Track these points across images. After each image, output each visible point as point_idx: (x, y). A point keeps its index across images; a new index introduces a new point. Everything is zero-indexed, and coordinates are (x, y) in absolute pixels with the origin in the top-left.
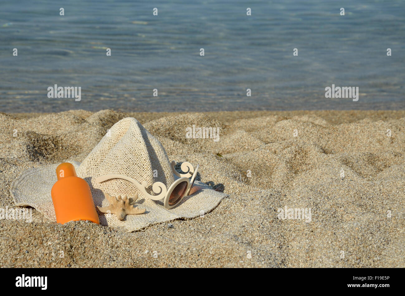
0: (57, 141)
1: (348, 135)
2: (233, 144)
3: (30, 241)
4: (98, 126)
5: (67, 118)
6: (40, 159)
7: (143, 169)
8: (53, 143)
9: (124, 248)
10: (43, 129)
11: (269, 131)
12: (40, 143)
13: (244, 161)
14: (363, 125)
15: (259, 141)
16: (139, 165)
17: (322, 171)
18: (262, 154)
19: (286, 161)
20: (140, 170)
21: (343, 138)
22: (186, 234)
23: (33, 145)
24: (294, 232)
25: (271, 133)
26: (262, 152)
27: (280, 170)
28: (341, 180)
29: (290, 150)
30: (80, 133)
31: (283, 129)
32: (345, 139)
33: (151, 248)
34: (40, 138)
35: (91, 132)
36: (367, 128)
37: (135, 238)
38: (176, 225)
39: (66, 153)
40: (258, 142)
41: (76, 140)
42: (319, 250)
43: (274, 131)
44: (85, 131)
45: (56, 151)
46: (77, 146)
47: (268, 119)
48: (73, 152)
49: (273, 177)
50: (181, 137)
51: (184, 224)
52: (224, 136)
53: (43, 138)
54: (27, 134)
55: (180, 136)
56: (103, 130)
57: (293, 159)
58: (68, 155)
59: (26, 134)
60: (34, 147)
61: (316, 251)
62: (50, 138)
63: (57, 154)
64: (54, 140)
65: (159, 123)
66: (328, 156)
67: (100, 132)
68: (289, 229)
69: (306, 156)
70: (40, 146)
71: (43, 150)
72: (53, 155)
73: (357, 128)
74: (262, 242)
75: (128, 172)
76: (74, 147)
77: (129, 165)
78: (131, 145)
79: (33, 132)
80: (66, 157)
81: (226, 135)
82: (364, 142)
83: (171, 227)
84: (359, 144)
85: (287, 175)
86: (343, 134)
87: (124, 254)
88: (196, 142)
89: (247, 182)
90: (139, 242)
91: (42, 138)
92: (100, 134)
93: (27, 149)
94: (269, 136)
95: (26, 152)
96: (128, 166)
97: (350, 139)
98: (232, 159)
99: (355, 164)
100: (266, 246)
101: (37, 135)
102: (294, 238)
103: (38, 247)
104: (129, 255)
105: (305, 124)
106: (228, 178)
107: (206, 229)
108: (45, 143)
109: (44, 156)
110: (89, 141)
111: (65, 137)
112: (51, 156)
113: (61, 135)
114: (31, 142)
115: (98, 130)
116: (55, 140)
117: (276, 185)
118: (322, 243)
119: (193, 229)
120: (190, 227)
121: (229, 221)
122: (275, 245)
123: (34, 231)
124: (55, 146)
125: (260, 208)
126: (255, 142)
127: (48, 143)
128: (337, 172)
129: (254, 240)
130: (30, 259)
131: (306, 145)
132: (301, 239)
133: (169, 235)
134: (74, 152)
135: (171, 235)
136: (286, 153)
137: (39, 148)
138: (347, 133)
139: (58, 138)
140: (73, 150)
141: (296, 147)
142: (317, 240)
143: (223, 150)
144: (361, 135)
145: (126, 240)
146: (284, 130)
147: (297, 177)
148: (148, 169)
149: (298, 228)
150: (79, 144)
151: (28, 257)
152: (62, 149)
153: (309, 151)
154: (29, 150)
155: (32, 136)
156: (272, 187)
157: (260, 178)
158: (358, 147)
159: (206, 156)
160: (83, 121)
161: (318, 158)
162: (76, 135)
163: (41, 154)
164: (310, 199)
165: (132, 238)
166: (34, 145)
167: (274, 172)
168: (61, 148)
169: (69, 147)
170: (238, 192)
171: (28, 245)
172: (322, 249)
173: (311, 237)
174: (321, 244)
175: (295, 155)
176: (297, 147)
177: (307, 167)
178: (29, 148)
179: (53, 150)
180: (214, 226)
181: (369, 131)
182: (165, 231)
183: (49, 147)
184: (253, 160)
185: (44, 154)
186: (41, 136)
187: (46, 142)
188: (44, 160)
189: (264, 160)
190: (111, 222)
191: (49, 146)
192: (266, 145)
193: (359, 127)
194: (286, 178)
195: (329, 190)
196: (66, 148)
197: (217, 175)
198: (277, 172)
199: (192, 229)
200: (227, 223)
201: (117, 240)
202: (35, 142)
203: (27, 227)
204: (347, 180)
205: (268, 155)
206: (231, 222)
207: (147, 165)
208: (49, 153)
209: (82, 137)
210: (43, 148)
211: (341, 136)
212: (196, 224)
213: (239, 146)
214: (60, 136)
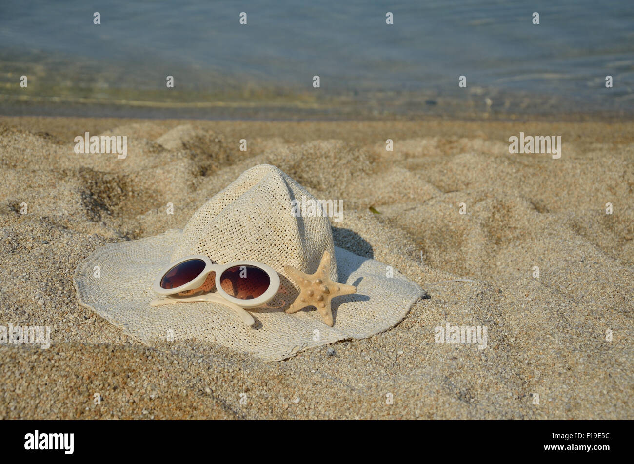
0: (125, 183)
1: (563, 178)
2: (390, 190)
3: (106, 380)
4: (186, 160)
5: (137, 145)
6: (103, 216)
7: (286, 255)
8: (119, 187)
9: (257, 393)
10: (100, 160)
11: (442, 170)
12: (100, 187)
13: (415, 222)
14: (585, 162)
15: (431, 187)
16: (279, 247)
17: (545, 244)
18: (441, 210)
19: (481, 224)
20: (282, 255)
21: (555, 182)
22: (359, 368)
23: (90, 190)
24: (537, 367)
25: (447, 173)
26: (441, 206)
27: (473, 239)
28: (581, 263)
29: (485, 205)
30: (159, 171)
31: (465, 166)
32: (558, 185)
33: (304, 393)
34: (99, 178)
35: (177, 169)
36: (592, 168)
37: (275, 375)
38: (340, 351)
39: (139, 202)
40: (428, 188)
41: (153, 181)
42: (588, 406)
43: (451, 170)
44: (167, 167)
45: (124, 200)
46: (156, 191)
47: (424, 142)
48: (150, 201)
49: (463, 251)
50: (312, 179)
51: (353, 348)
52: (374, 176)
53: (104, 179)
54: (80, 173)
55: (310, 176)
56: (194, 166)
57: (491, 220)
58: (142, 206)
59: (77, 172)
60: (92, 194)
61: (583, 406)
62: (114, 179)
63: (126, 205)
64: (120, 181)
65: (279, 157)
66: (547, 218)
67: (189, 170)
68: (527, 361)
69: (508, 215)
70: (100, 192)
71: (104, 198)
72: (120, 206)
73: (576, 167)
74: (489, 388)
75: (262, 257)
76: (151, 192)
77: (264, 246)
78: (269, 212)
79: (88, 168)
80: (140, 210)
81: (377, 174)
82: (588, 189)
83: (333, 354)
84: (579, 193)
85: (485, 247)
86: (555, 176)
87: (259, 404)
88: (334, 186)
89: (427, 261)
90: (283, 382)
91: (102, 178)
92: (190, 172)
93: (83, 199)
94: (444, 178)
95: (82, 205)
96: (261, 248)
97: (565, 184)
98: (396, 219)
99: (589, 231)
100: (497, 397)
101: (94, 173)
102: (540, 378)
103: (119, 390)
104: (268, 406)
105: (498, 160)
106: (402, 257)
107: (390, 358)
108: (107, 187)
109: (107, 210)
110: (174, 184)
111: (136, 176)
112: (117, 208)
113: (131, 173)
114: (87, 186)
115: (187, 167)
116: (122, 182)
117: (472, 264)
118: (591, 393)
119: (369, 359)
120: (363, 354)
121: (424, 342)
122: (511, 395)
123: (110, 361)
124: (122, 191)
125: (474, 322)
126: (425, 188)
127: (111, 187)
128: (571, 248)
129: (476, 383)
130: (106, 412)
131: (508, 198)
132: (552, 383)
133: (330, 369)
134: (152, 201)
135: (333, 370)
136: (478, 210)
137: (99, 196)
138: (562, 175)
139: (126, 178)
140: (149, 197)
141: (493, 201)
142: (581, 387)
143: (376, 200)
144: (582, 178)
145: (261, 378)
146: (466, 168)
147: (501, 251)
148: (294, 256)
149: (543, 361)
150: (158, 188)
151: (103, 408)
152: (133, 196)
153: (514, 207)
154: (85, 201)
155: (88, 176)
156: (466, 268)
157: (445, 253)
158: (578, 196)
159: (361, 217)
160: (160, 149)
161: (529, 219)
162: (154, 174)
163: (103, 206)
164: (549, 303)
165: (271, 374)
166: (92, 191)
167: (463, 241)
168: (130, 194)
169: (143, 193)
170: (420, 281)
171: (102, 386)
172: (594, 405)
173: (569, 380)
174: (589, 393)
175: (493, 213)
176: (495, 201)
177: (513, 233)
178: (85, 198)
179: (119, 198)
180: (401, 353)
181: (594, 172)
182: (322, 361)
183: (113, 194)
184: (429, 221)
185: (107, 205)
186: (101, 175)
187: (109, 185)
188: (108, 216)
189: (446, 221)
190: (233, 343)
191: (113, 190)
192: (446, 195)
193: (579, 166)
194: (485, 253)
195: (569, 283)
196: (138, 194)
197: (385, 252)
198: (470, 242)
199: (367, 358)
200: (420, 347)
201: (246, 376)
202: (92, 186)
203: (99, 354)
204: (588, 262)
205: (452, 213)
206: (427, 344)
207: (293, 249)
208: (114, 203)
209: (163, 177)
210: (104, 195)
211: (552, 179)
212: (371, 349)
213: (400, 193)
214: (128, 176)
